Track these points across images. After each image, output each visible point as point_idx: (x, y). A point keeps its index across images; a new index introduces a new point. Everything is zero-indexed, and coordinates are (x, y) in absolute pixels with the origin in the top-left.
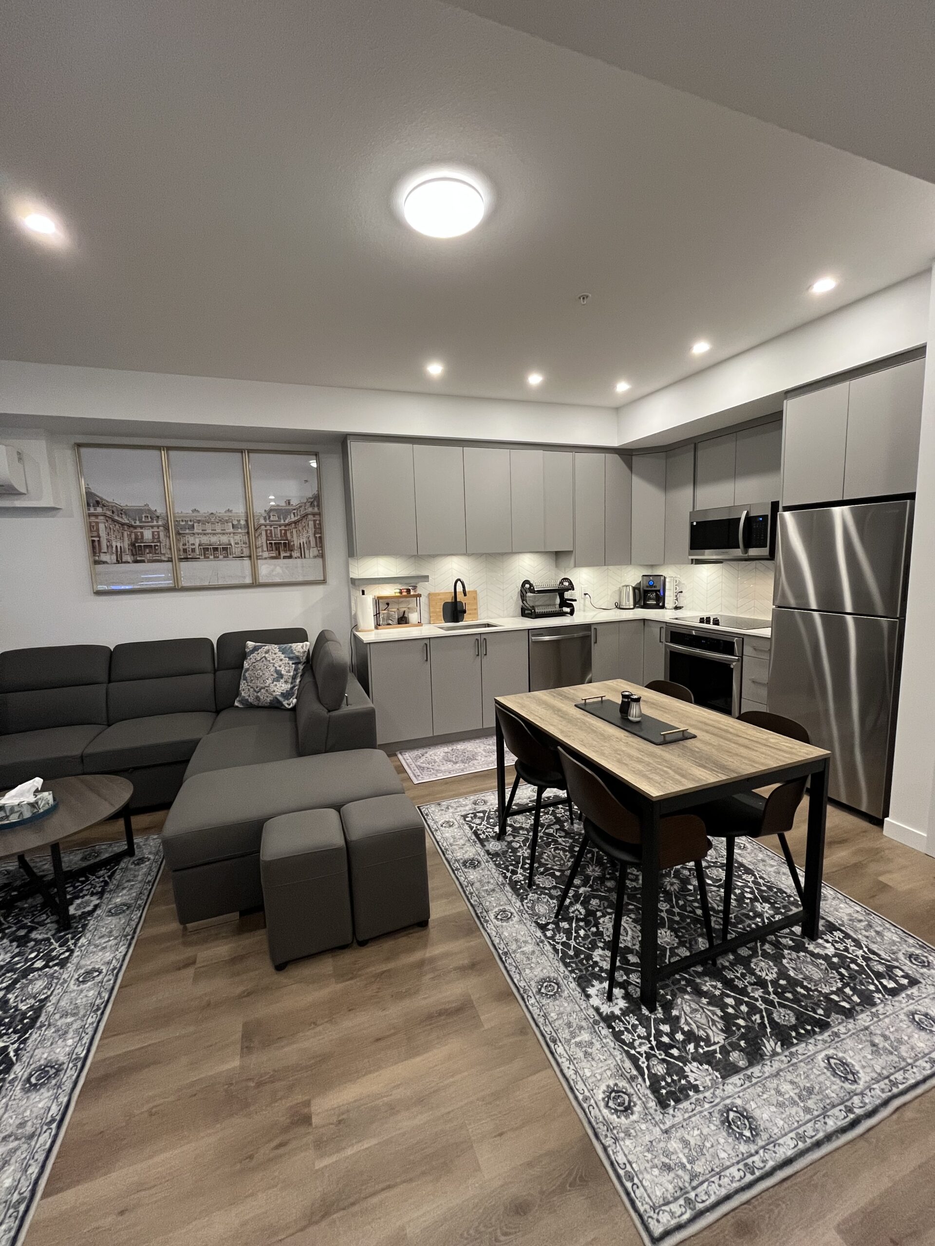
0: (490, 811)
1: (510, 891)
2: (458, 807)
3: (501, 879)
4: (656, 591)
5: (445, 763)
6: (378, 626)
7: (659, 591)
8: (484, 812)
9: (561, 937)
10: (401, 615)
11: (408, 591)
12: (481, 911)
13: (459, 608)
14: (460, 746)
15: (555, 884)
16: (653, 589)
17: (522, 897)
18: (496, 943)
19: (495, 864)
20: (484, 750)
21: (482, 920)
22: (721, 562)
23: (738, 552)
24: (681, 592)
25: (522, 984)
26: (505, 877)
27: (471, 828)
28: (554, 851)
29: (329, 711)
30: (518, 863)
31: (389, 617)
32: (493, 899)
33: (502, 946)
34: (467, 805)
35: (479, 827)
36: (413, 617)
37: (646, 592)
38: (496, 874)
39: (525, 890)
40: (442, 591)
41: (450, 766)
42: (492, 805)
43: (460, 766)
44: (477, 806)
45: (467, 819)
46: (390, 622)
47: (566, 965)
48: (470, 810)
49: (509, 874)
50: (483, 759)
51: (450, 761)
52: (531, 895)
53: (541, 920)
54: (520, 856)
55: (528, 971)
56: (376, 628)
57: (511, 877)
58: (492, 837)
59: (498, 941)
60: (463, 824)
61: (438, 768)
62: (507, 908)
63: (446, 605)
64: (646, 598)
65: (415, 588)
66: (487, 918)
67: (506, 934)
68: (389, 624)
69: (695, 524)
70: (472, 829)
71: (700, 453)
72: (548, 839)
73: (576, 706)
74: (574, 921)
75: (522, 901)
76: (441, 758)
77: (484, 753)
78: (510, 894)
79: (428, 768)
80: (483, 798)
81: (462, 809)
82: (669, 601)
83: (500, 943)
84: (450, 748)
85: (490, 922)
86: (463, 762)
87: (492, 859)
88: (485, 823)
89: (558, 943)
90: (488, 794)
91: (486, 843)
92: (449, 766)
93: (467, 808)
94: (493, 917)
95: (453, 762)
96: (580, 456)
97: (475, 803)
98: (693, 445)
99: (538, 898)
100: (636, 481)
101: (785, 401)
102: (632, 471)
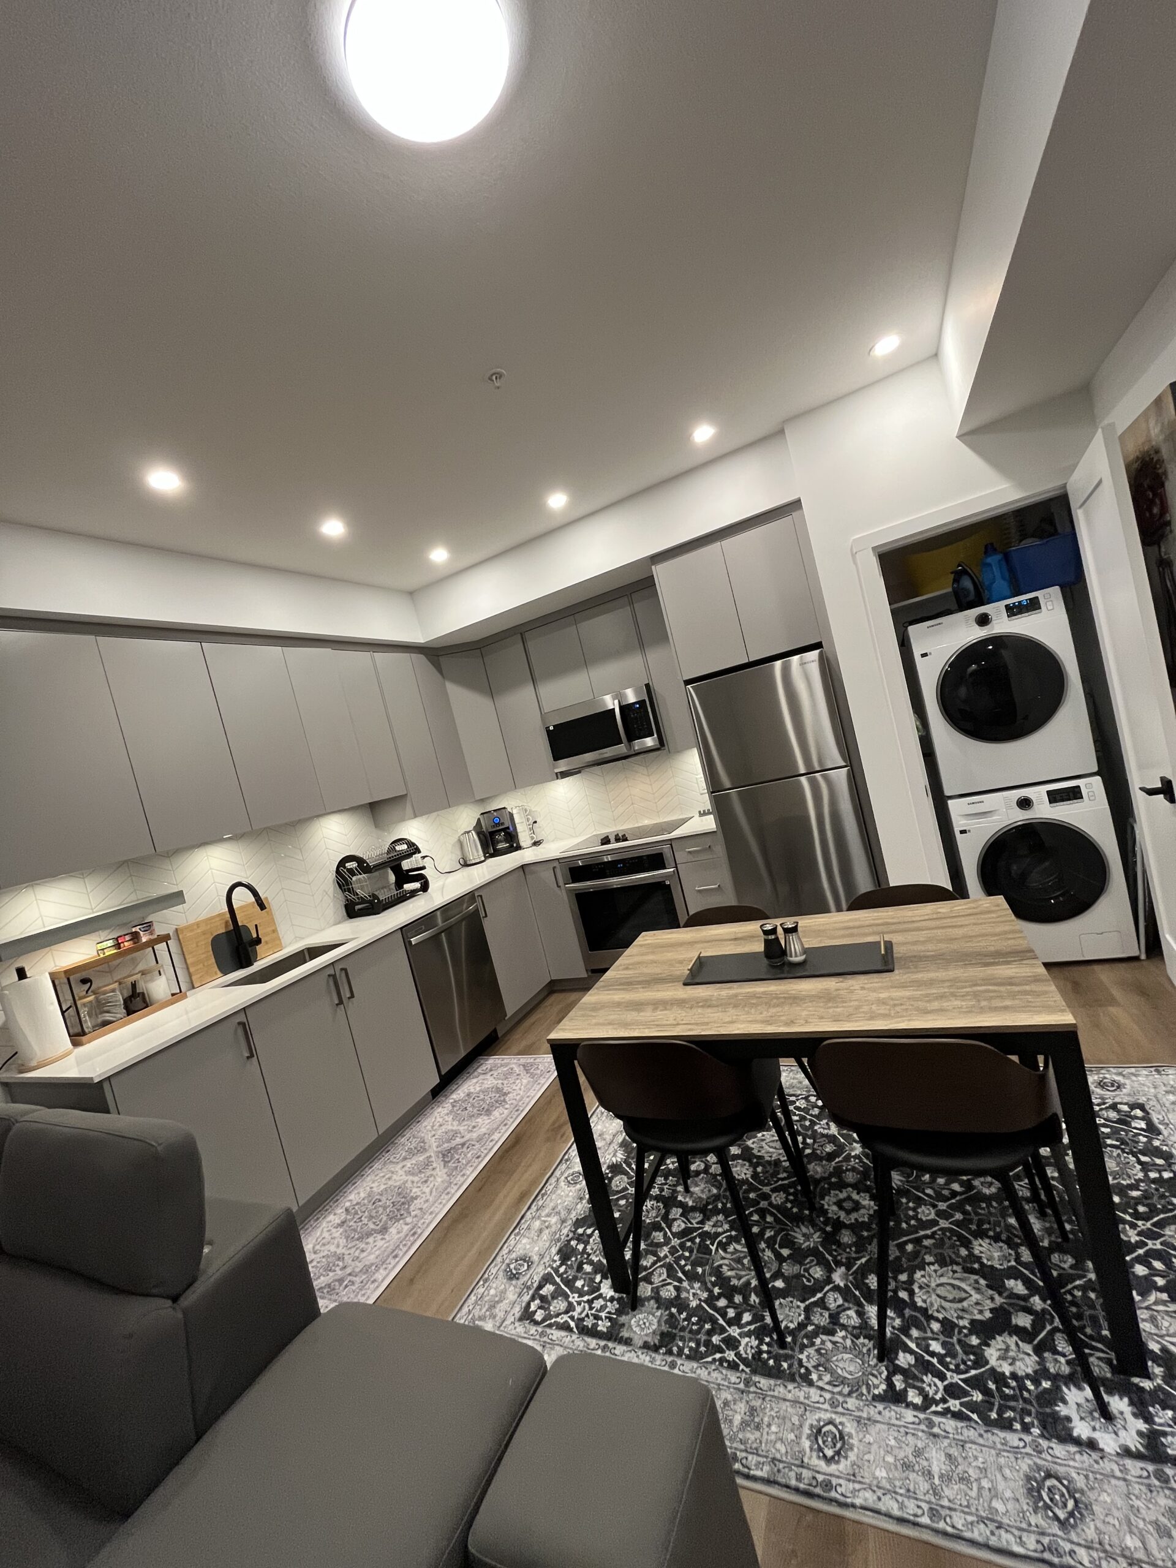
0: (556, 1270)
1: (772, 1382)
2: (492, 1307)
3: (733, 1377)
4: (504, 830)
5: (362, 1245)
6: (77, 1036)
7: (508, 828)
8: (547, 1279)
9: (934, 1386)
10: (127, 993)
11: (135, 936)
12: (792, 1474)
13: (245, 938)
14: (356, 1194)
15: (802, 1305)
16: (501, 827)
17: (801, 1376)
18: (896, 1512)
19: (688, 1357)
20: (409, 1173)
21: (818, 1490)
22: (579, 772)
23: (621, 749)
24: (535, 822)
25: (1031, 1541)
26: (733, 1366)
27: (565, 1327)
28: (725, 1250)
29: (175, 1299)
30: (714, 1321)
31: (100, 1007)
32: (774, 1428)
33: (911, 1507)
34: (504, 1292)
35: (575, 1314)
36: (159, 987)
37: (492, 834)
38: (715, 1374)
39: (787, 1358)
40: (202, 917)
41: (380, 1243)
42: (542, 1256)
43: (395, 1232)
44: (523, 1280)
45: (538, 1317)
46: (108, 1017)
47: (1007, 1425)
48: (520, 1295)
49: (730, 1355)
50: (427, 1190)
51: (369, 1234)
52: (803, 1357)
53: (876, 1387)
54: (699, 1306)
55: (997, 1505)
56: (76, 1044)
57: (738, 1355)
58: (619, 1312)
59: (895, 1506)
60: (542, 1334)
61: (360, 1266)
62: (812, 1419)
63: (216, 942)
64: (494, 843)
65: (148, 927)
66: (820, 1478)
67: (881, 1473)
68: (106, 1023)
69: (551, 728)
70: (570, 1330)
71: (530, 645)
72: (692, 1240)
73: (685, 984)
74: (903, 1337)
75: (811, 1383)
76: (343, 1242)
77: (416, 1179)
78: (782, 1389)
79: (341, 1281)
80: (514, 1256)
81: (504, 1306)
82: (524, 838)
83: (902, 1506)
84: (339, 1211)
85: (834, 1481)
86: (394, 1218)
87: (670, 1352)
88: (574, 1298)
89: (944, 1400)
90: (512, 1242)
91: (625, 1334)
92: (377, 1246)
93: (511, 1296)
94: (822, 1463)
95: (375, 1231)
96: (380, 657)
97: (513, 1276)
98: (519, 636)
99: (818, 1351)
100: (452, 688)
101: (653, 567)
102: (443, 677)
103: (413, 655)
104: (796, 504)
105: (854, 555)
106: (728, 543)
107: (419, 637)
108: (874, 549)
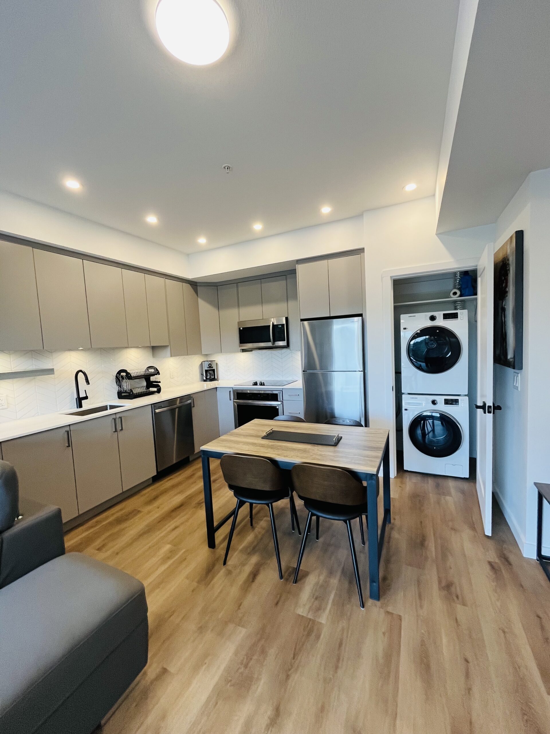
4: (213, 370)
7: (215, 370)
16: (211, 369)
23: (270, 344)
37: (207, 371)
71: (240, 289)
73: (262, 438)
96: (168, 281)
98: (235, 284)
100: (201, 302)
101: (297, 265)
102: (198, 296)
103: (184, 284)
104: (362, 250)
105: (382, 278)
106: (331, 261)
107: (190, 276)
108: (391, 277)
